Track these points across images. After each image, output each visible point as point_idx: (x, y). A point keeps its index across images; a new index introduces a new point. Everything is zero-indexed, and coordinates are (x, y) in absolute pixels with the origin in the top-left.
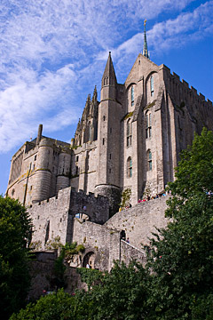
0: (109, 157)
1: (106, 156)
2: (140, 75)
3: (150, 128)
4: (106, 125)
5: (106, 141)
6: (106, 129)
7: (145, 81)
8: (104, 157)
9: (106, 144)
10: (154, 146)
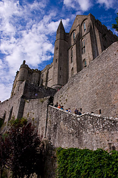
0: (60, 69)
1: (57, 68)
2: (78, 24)
3: (84, 47)
4: (58, 51)
5: (58, 60)
6: (58, 54)
7: (80, 26)
8: (57, 69)
9: (57, 62)
10: (87, 56)
